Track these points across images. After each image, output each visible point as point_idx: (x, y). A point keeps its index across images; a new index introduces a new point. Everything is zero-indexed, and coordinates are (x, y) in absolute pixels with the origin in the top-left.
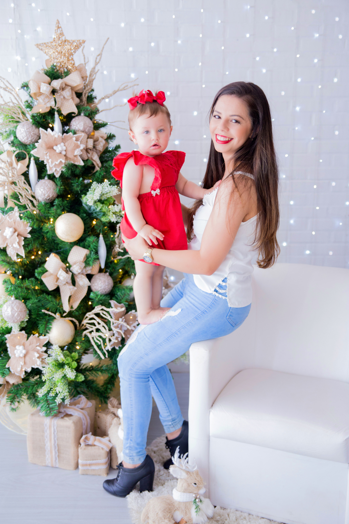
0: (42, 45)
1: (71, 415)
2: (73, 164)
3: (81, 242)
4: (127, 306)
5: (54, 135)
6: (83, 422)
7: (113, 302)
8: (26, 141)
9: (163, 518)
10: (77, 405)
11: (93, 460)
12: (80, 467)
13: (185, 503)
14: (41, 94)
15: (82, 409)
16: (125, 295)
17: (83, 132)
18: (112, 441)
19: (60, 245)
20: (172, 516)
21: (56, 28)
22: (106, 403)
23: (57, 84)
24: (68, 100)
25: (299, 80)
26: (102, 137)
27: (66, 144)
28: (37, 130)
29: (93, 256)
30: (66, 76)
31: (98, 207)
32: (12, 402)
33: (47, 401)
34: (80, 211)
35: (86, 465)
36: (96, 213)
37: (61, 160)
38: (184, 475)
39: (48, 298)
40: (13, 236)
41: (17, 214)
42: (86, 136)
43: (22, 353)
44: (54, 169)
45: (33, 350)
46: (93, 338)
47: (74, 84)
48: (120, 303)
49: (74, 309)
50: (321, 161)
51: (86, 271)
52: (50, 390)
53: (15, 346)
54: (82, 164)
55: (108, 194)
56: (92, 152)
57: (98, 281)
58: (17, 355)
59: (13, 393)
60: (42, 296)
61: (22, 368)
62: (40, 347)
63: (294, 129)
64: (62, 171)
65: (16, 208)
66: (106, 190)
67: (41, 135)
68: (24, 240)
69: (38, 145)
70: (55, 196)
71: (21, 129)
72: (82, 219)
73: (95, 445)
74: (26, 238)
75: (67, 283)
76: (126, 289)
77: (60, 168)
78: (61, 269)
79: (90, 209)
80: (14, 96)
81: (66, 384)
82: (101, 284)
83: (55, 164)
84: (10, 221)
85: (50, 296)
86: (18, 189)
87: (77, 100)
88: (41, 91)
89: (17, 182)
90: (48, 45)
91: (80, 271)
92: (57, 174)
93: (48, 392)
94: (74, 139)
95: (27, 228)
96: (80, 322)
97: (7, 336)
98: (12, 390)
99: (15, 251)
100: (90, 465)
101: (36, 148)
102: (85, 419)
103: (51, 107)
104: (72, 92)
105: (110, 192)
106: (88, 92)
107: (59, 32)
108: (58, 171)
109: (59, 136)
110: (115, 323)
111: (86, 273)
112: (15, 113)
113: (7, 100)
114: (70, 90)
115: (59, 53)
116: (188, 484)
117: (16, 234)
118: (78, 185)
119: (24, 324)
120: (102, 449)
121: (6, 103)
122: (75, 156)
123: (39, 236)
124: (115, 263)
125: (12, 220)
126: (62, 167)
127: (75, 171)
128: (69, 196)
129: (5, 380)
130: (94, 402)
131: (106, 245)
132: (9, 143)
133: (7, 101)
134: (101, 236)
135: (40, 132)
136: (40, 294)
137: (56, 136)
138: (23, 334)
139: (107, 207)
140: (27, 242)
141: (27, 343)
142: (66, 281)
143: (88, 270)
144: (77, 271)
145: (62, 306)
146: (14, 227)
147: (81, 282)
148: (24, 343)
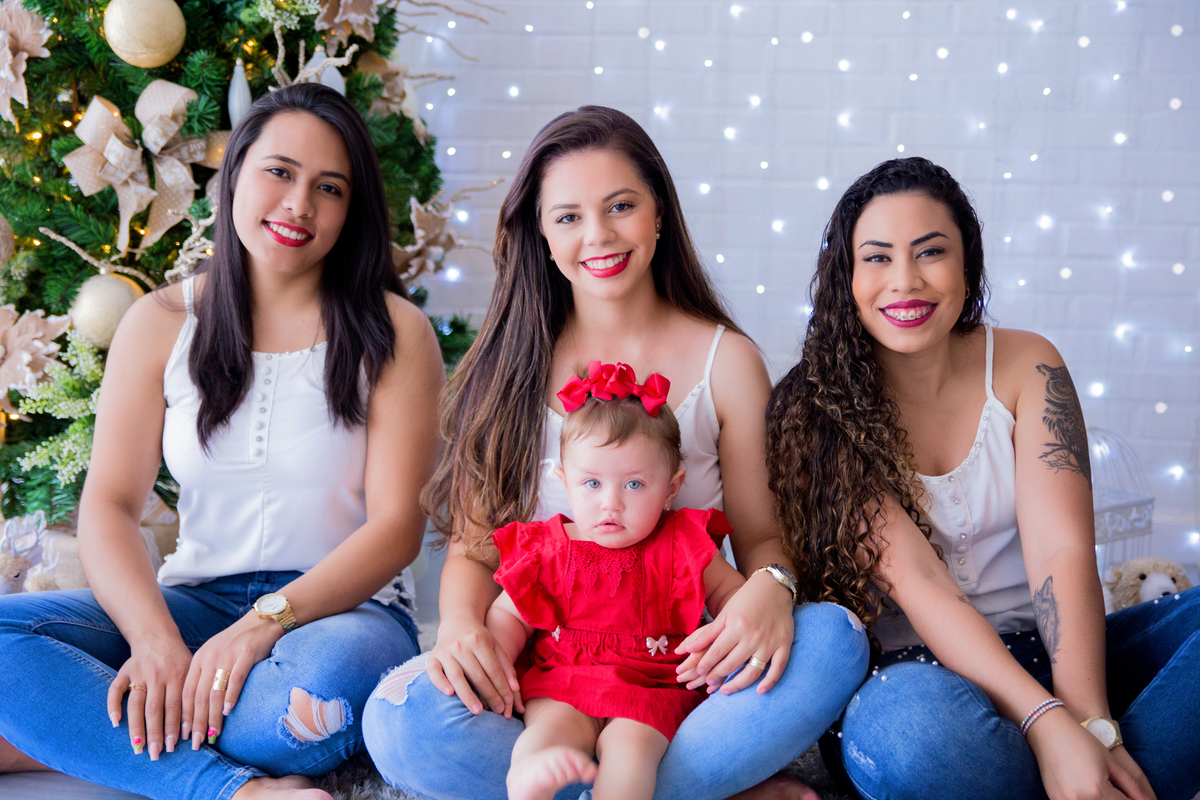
40: (3, 51)
45: (22, 348)
49: (142, 250)
51: (191, 154)
62: (43, 342)
68: (27, 62)
72: (187, 16)
74: (34, 58)
75: (133, 176)
78: (113, 137)
91: (162, 143)
95: (42, 32)
99: (4, 92)
111: (191, 161)
117: (10, 46)
119: (18, 289)
123: (79, 60)
134: (239, 64)
138: (8, 311)
140: (37, 69)
141: (14, 331)
142: (130, 171)
143: (196, 150)
144: (156, 143)
145: (112, 240)
146: (9, 29)
147: (167, 174)
148: (6, 332)
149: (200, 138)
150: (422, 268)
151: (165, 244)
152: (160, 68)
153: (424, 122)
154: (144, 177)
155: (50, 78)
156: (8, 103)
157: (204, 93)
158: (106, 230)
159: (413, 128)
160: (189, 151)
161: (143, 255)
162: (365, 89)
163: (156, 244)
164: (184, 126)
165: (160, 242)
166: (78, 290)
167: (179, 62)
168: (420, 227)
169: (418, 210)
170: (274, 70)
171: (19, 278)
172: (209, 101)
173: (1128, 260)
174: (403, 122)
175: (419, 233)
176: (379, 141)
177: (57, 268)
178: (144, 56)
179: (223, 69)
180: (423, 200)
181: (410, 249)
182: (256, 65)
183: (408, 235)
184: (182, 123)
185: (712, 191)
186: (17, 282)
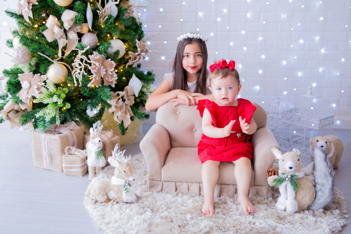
1: (62, 133)
4: (105, 56)
6: (70, 138)
7: (95, 53)
10: (68, 127)
11: (72, 164)
12: (64, 170)
15: (71, 130)
29: (80, 17)
35: (67, 168)
38: (117, 165)
40: (26, 4)
43: (27, 86)
45: (34, 84)
48: (101, 54)
51: (77, 30)
57: (86, 38)
59: (24, 117)
62: (40, 82)
68: (32, 6)
73: (75, 154)
74: (34, 5)
75: (62, 36)
78: (56, 26)
81: (57, 109)
82: (87, 40)
91: (69, 27)
96: (71, 66)
97: (19, 75)
98: (25, 115)
99: (26, 14)
100: (70, 168)
102: (71, 136)
111: (77, 32)
116: (119, 171)
117: (27, 1)
119: (33, 68)
120: (79, 156)
124: (102, 28)
129: (19, 107)
134: (89, 5)
138: (31, 74)
140: (35, 8)
141: (32, 80)
142: (61, 35)
143: (78, 29)
144: (67, 27)
145: (57, 54)
147: (71, 36)
148: (30, 80)
149: (79, 25)
150: (140, 59)
151: (71, 55)
152: (67, 6)
153: (139, 19)
154: (65, 36)
155: (39, 10)
156: (28, 17)
157: (80, 13)
158: (55, 51)
159: (136, 20)
160: (76, 29)
161: (65, 58)
162: (123, 10)
163: (68, 55)
164: (75, 22)
165: (70, 54)
166: (49, 68)
167: (73, 5)
168: (139, 48)
169: (138, 43)
170: (98, 6)
171: (33, 65)
172: (81, 15)
174: (133, 19)
175: (139, 49)
176: (127, 24)
177: (43, 62)
178: (63, 3)
179: (85, 6)
180: (139, 40)
181: (136, 54)
182: (94, 5)
183: (136, 50)
184: (74, 21)
185: (214, 35)
186: (33, 66)
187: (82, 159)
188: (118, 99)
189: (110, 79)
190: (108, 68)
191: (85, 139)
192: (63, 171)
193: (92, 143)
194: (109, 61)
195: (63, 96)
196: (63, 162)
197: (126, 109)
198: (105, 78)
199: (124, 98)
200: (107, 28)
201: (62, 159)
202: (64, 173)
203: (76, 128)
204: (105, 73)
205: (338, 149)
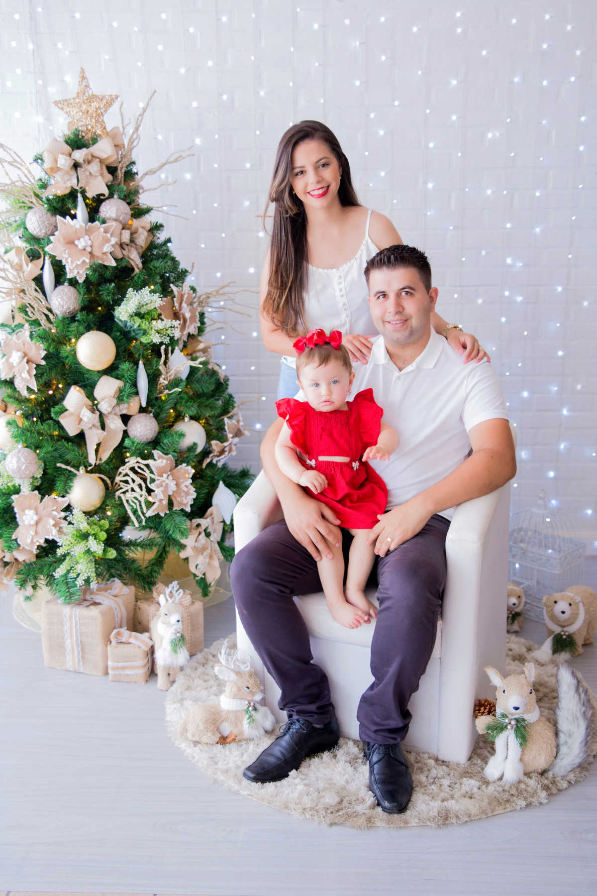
0: (62, 102)
1: (99, 604)
2: (101, 264)
3: (111, 371)
4: (176, 458)
5: (75, 225)
6: (116, 612)
7: (156, 453)
8: (39, 234)
9: (205, 731)
10: (109, 591)
11: (126, 662)
12: (110, 671)
13: (236, 712)
14: (58, 169)
15: (115, 596)
16: (173, 442)
17: (116, 220)
18: (153, 638)
19: (86, 376)
20: (218, 729)
21: (80, 80)
22: (151, 590)
23: (79, 155)
24: (96, 177)
25: (431, 145)
26: (143, 228)
27: (92, 237)
28: (53, 218)
29: (128, 389)
30: (93, 144)
31: (135, 323)
32: (21, 585)
33: (67, 583)
34: (113, 328)
35: (117, 668)
36: (134, 331)
37: (84, 258)
38: (233, 677)
39: (67, 445)
40: (22, 363)
41: (28, 333)
42: (121, 227)
43: (33, 519)
44: (76, 272)
45: (47, 516)
46: (127, 501)
47: (104, 156)
48: (166, 454)
49: (102, 462)
50: (464, 259)
51: (120, 411)
52: (71, 569)
53: (23, 510)
54: (114, 264)
55: (149, 305)
56: (129, 247)
57: (136, 424)
58: (26, 523)
59: (23, 574)
60: (59, 443)
61: (32, 540)
62: (57, 512)
63: (426, 214)
64: (86, 274)
65: (27, 325)
66: (145, 300)
67: (59, 225)
68: (35, 368)
69: (54, 238)
70: (78, 307)
71: (32, 218)
72: (114, 339)
73: (130, 643)
74: (38, 366)
75: (94, 426)
76: (175, 436)
77: (84, 270)
78: (85, 407)
79: (126, 326)
80: (23, 173)
81: (92, 562)
82: (140, 427)
83: (77, 264)
84: (18, 342)
85: (70, 443)
86: (28, 299)
87: (109, 177)
88: (59, 166)
89: (26, 289)
90: (69, 101)
91: (110, 410)
92: (81, 278)
93: (68, 572)
94: (102, 230)
95: (41, 352)
96: (112, 479)
97: (14, 497)
98: (22, 570)
99: (24, 383)
100: (123, 668)
101: (52, 242)
102: (118, 608)
103: (72, 187)
104: (101, 166)
105: (151, 302)
106: (125, 165)
107: (84, 84)
108: (81, 274)
109: (81, 226)
110: (158, 480)
111: (120, 414)
112: (26, 196)
113: (15, 178)
114: (99, 164)
115: (83, 113)
116: (238, 688)
117: (25, 360)
118: (109, 293)
119: (37, 482)
120: (139, 647)
121: (13, 183)
122: (103, 253)
123: (58, 363)
124: (162, 400)
125: (20, 341)
126: (87, 269)
127: (104, 274)
128: (100, 308)
129: (13, 556)
130: (133, 588)
131: (148, 375)
132: (20, 237)
133: (14, 180)
134: (141, 362)
135: (58, 221)
136: (58, 440)
137: (78, 226)
138: (35, 494)
139: (147, 323)
140: (40, 371)
141: (41, 506)
142: (93, 424)
143: (123, 408)
144: (106, 410)
145: (86, 457)
146: (23, 350)
147: (110, 423)
148: (36, 506)
149: (125, 402)
152: (105, 370)
154: (99, 425)
156: (25, 388)
159: (219, 375)
160: (120, 409)
165: (110, 458)
166: (71, 485)
167: (114, 367)
168: (229, 433)
169: (228, 423)
171: (38, 476)
173: (565, 412)
174: (214, 374)
175: (230, 436)
178: (95, 366)
179: (134, 368)
181: (226, 444)
183: (224, 436)
184: (117, 397)
186: (36, 479)
187: (145, 651)
188: (198, 533)
189: (184, 499)
190: (182, 480)
191: (138, 609)
192: (107, 673)
193: (163, 623)
194: (184, 468)
195: (103, 536)
196: (109, 658)
197: (211, 550)
198: (176, 498)
199: (208, 531)
200: (171, 401)
201: (106, 651)
202: (110, 677)
203: (123, 591)
204: (175, 488)
205: (592, 612)
